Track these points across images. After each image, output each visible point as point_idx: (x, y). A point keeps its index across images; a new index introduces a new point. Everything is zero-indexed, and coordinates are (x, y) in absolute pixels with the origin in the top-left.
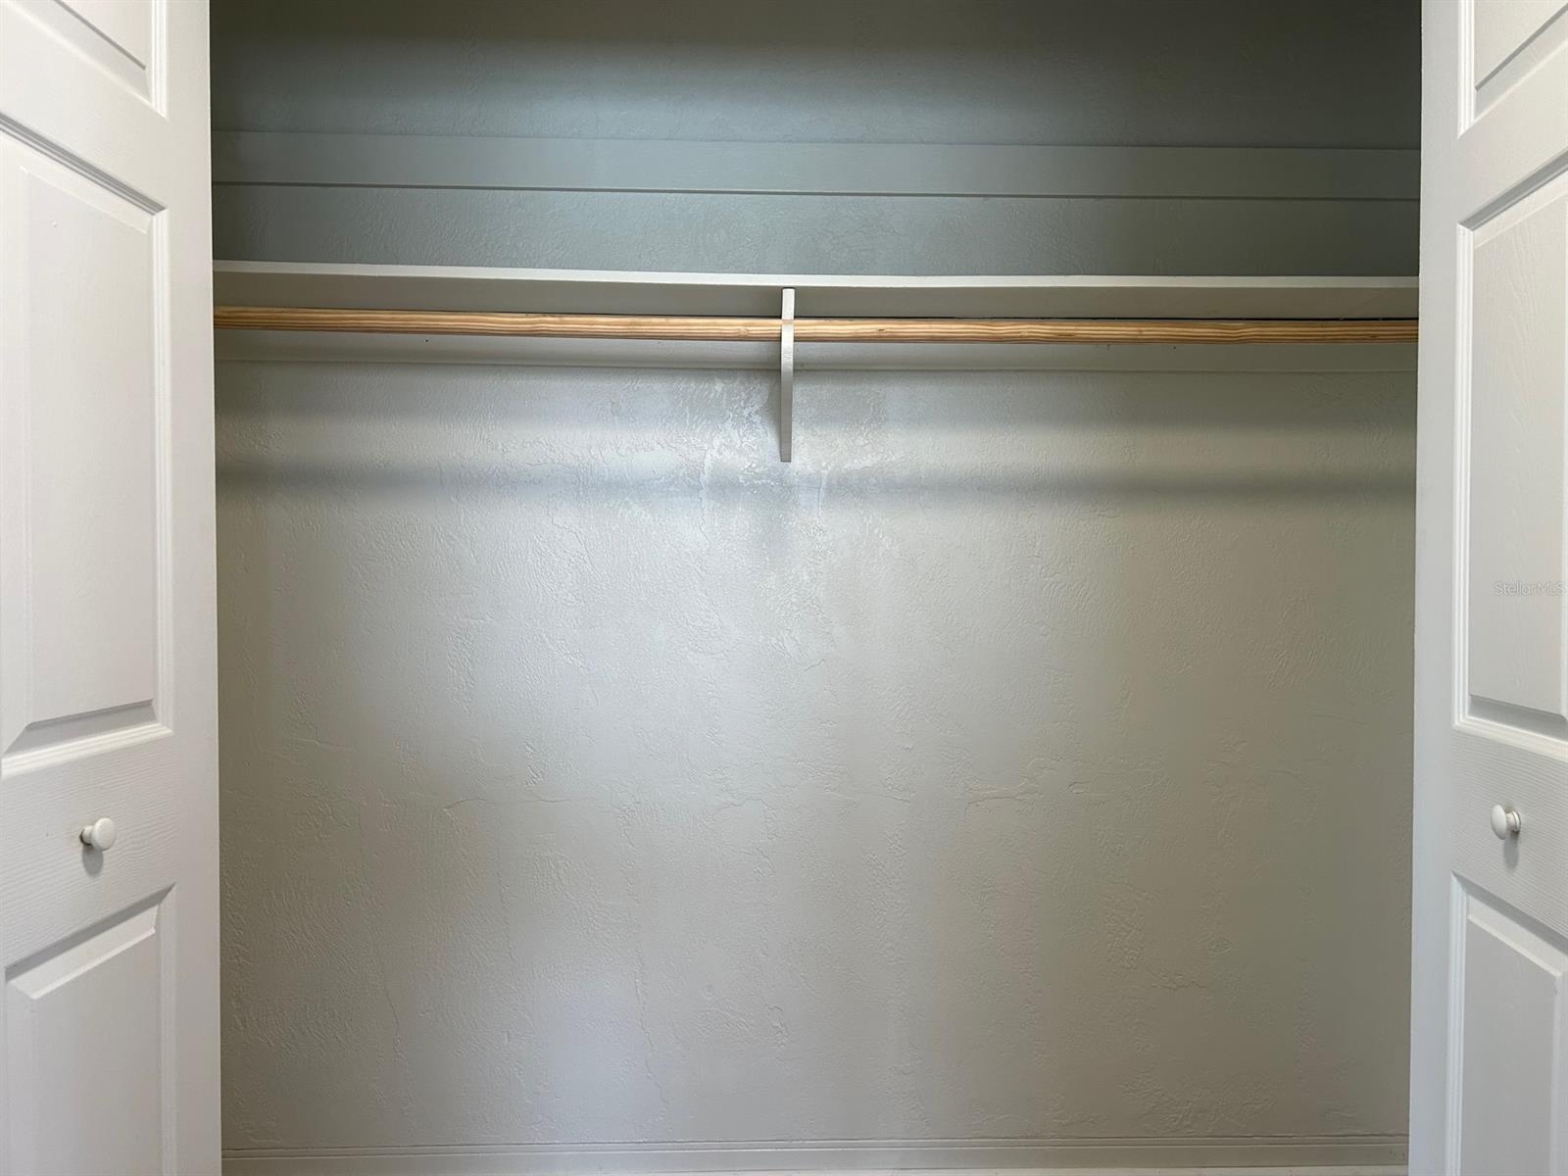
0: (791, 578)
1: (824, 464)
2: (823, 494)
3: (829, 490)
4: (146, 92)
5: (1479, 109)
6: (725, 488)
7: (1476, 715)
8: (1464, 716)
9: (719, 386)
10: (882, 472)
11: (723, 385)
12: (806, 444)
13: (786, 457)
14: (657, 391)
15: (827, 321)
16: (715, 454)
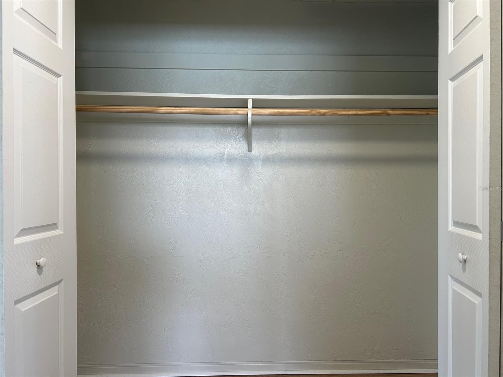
0: (252, 188)
1: (262, 153)
2: (261, 162)
3: (263, 160)
4: (56, 42)
5: (454, 45)
6: (231, 160)
7: (454, 227)
8: (451, 227)
9: (229, 129)
10: (280, 155)
11: (230, 129)
12: (256, 147)
13: (250, 150)
14: (210, 130)
15: (262, 109)
16: (228, 149)
